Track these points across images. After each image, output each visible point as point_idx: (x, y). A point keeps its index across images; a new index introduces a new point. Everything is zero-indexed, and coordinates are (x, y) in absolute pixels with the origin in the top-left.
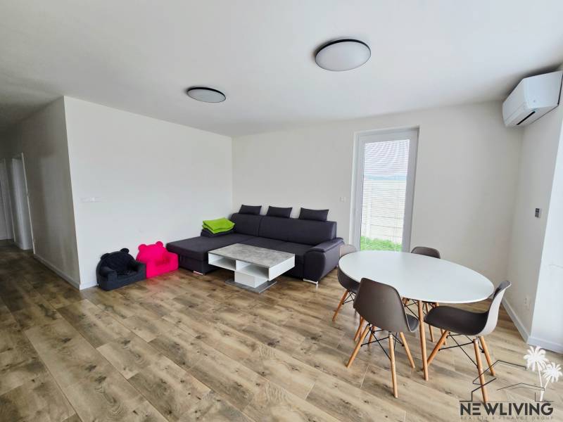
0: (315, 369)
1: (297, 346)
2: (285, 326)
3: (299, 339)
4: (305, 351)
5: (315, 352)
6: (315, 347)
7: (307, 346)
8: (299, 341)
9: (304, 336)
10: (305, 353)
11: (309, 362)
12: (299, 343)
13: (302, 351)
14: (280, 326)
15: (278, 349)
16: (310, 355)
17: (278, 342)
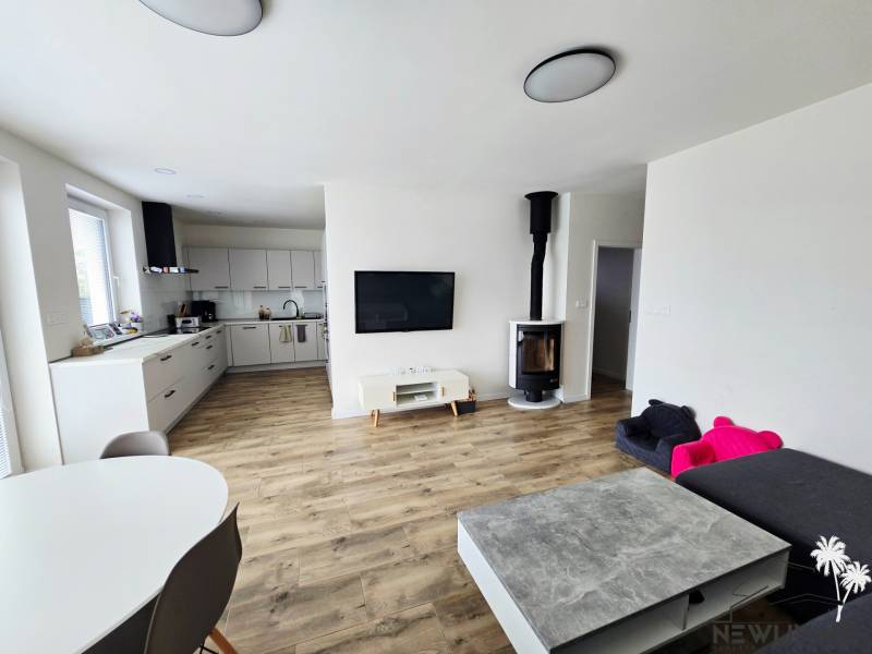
0: (253, 556)
1: (303, 565)
2: (355, 579)
3: (309, 577)
4: (284, 566)
5: (266, 576)
6: (271, 583)
7: (287, 575)
8: (306, 574)
9: (304, 589)
10: (282, 564)
11: (269, 557)
12: (304, 570)
13: (289, 562)
14: (364, 573)
15: (326, 543)
16: (272, 566)
17: (335, 550)
